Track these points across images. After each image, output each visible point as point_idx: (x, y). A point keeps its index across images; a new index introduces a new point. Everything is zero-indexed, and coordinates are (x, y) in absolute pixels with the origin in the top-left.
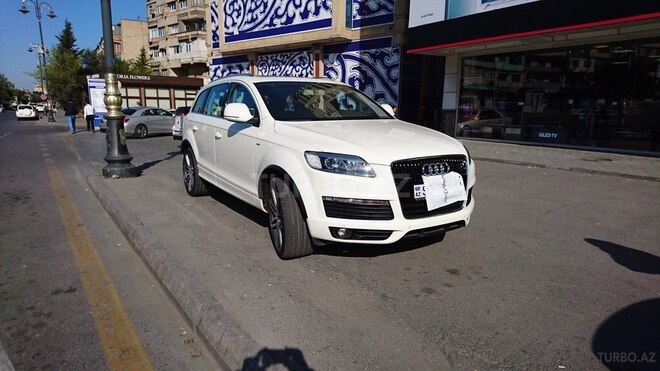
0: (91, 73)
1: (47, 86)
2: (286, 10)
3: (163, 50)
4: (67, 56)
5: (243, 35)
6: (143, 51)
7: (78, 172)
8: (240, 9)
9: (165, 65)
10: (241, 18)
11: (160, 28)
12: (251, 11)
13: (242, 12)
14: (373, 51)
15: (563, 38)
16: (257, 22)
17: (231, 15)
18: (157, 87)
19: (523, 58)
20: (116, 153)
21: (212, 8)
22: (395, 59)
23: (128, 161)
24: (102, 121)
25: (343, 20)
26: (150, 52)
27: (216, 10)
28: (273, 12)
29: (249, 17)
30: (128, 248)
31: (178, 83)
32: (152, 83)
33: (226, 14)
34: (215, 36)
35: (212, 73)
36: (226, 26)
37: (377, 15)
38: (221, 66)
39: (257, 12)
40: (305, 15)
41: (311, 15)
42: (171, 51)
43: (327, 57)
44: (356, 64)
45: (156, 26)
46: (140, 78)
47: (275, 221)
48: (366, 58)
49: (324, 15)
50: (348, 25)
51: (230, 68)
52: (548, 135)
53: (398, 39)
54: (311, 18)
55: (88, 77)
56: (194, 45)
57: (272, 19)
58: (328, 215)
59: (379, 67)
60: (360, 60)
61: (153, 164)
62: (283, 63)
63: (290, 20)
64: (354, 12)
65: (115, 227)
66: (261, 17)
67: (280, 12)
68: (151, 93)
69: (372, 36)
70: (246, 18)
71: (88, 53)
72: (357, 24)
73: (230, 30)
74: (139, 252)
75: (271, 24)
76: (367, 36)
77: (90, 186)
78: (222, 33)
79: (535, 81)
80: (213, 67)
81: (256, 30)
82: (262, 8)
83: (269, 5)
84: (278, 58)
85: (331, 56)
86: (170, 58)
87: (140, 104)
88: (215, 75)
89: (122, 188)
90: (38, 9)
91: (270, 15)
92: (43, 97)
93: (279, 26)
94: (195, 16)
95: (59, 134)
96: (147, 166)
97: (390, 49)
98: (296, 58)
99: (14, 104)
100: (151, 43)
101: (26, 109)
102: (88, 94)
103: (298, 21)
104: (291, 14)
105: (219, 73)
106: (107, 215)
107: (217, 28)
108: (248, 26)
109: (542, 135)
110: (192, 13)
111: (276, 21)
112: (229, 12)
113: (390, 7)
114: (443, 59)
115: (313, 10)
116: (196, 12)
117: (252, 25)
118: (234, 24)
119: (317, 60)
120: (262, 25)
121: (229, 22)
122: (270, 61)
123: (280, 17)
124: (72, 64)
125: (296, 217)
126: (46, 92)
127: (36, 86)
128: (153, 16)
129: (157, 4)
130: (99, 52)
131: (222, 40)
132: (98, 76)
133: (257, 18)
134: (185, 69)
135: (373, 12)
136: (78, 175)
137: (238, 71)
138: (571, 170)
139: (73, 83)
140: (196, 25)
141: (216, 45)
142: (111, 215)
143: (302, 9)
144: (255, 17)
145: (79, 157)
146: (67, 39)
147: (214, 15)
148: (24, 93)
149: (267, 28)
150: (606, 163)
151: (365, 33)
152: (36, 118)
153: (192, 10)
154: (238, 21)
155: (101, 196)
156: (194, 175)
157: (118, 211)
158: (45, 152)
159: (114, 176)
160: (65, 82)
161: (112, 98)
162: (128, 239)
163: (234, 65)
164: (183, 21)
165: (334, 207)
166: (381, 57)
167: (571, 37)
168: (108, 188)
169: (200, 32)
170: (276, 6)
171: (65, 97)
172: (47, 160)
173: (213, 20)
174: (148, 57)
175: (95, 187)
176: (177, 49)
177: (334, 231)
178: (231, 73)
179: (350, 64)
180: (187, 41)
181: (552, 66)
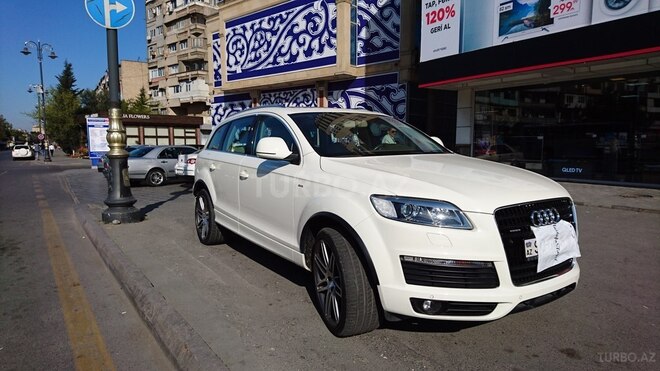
0: (90, 114)
1: (45, 126)
2: (290, 48)
3: (163, 90)
4: (67, 96)
5: (246, 74)
6: (143, 90)
7: (74, 216)
8: (243, 47)
9: (164, 104)
10: (244, 57)
11: (160, 69)
12: (254, 50)
13: (245, 50)
14: (378, 87)
15: (586, 69)
16: (260, 60)
17: (233, 54)
18: (156, 125)
19: (517, 94)
20: (118, 195)
21: (214, 47)
22: (401, 95)
23: (130, 204)
24: (100, 160)
25: (348, 57)
26: (150, 92)
27: (219, 50)
28: (276, 50)
29: (252, 56)
30: (135, 319)
31: (178, 121)
32: (152, 121)
33: (229, 52)
34: (217, 74)
35: (213, 112)
36: (228, 64)
37: (381, 52)
38: (223, 104)
39: (261, 50)
40: (308, 53)
41: (314, 53)
42: (170, 91)
43: (331, 94)
44: (362, 100)
45: (156, 67)
46: (139, 116)
47: (325, 284)
48: (372, 94)
49: (328, 52)
50: (353, 62)
51: (232, 106)
52: (572, 170)
53: (404, 75)
54: (315, 56)
55: (87, 117)
56: (194, 85)
57: (275, 57)
58: (409, 281)
59: (385, 102)
60: (365, 96)
61: (156, 205)
62: (287, 101)
63: (294, 57)
64: (359, 50)
65: (117, 286)
66: (264, 56)
67: (284, 50)
68: (150, 131)
69: (378, 72)
70: (249, 56)
71: (88, 92)
72: (361, 61)
73: (233, 69)
74: (150, 326)
75: (275, 62)
76: (373, 73)
77: (88, 234)
78: (224, 72)
79: (530, 116)
80: (215, 105)
81: (260, 68)
82: (265, 47)
83: (273, 44)
84: (282, 96)
85: (335, 92)
86: (170, 97)
87: (139, 143)
88: (216, 113)
89: (124, 236)
90: (40, 50)
91: (274, 53)
92: (40, 137)
93: (282, 64)
94: (195, 57)
95: (54, 174)
96: (150, 208)
97: (395, 86)
98: (300, 95)
99: (11, 145)
100: (150, 83)
101: (22, 149)
102: (86, 133)
103: (301, 58)
104: (294, 52)
105: (221, 111)
106: (107, 269)
107: (219, 67)
108: (251, 65)
109: (565, 170)
110: (192, 54)
111: (279, 59)
112: (232, 51)
113: (395, 44)
114: (455, 93)
115: (317, 48)
116: (196, 53)
117: (255, 63)
118: (237, 63)
119: (321, 97)
120: (265, 63)
121: (232, 60)
122: (273, 99)
123: (284, 55)
124: (71, 104)
125: (360, 282)
126: (43, 132)
127: (34, 127)
128: (154, 57)
129: (158, 45)
130: (98, 92)
131: (224, 79)
132: (97, 115)
133: (260, 57)
134: (184, 108)
135: (378, 49)
136: (74, 220)
137: (240, 109)
138: (613, 207)
139: (72, 122)
140: (196, 65)
141: (218, 84)
142: (113, 271)
143: (306, 47)
144: (258, 55)
145: (75, 199)
146: (67, 79)
147: (216, 54)
148: (21, 133)
149: (270, 66)
150: (647, 199)
151: (370, 70)
152: (32, 158)
153: (193, 50)
154: (242, 60)
155: (100, 246)
156: (209, 220)
157: (121, 267)
158: (40, 194)
159: (115, 222)
160: (63, 122)
161: (115, 135)
162: (135, 305)
163: (236, 103)
164: (183, 62)
165: (417, 271)
166: (387, 93)
167: (593, 68)
168: (108, 237)
169: (200, 72)
170: (279, 45)
171: (62, 136)
172: (41, 203)
173: (215, 59)
174: (147, 97)
175: (93, 235)
176: (177, 89)
177: (417, 303)
178: (233, 111)
179: (355, 101)
180: (187, 81)
181: (547, 102)
